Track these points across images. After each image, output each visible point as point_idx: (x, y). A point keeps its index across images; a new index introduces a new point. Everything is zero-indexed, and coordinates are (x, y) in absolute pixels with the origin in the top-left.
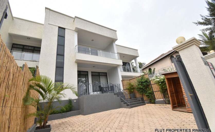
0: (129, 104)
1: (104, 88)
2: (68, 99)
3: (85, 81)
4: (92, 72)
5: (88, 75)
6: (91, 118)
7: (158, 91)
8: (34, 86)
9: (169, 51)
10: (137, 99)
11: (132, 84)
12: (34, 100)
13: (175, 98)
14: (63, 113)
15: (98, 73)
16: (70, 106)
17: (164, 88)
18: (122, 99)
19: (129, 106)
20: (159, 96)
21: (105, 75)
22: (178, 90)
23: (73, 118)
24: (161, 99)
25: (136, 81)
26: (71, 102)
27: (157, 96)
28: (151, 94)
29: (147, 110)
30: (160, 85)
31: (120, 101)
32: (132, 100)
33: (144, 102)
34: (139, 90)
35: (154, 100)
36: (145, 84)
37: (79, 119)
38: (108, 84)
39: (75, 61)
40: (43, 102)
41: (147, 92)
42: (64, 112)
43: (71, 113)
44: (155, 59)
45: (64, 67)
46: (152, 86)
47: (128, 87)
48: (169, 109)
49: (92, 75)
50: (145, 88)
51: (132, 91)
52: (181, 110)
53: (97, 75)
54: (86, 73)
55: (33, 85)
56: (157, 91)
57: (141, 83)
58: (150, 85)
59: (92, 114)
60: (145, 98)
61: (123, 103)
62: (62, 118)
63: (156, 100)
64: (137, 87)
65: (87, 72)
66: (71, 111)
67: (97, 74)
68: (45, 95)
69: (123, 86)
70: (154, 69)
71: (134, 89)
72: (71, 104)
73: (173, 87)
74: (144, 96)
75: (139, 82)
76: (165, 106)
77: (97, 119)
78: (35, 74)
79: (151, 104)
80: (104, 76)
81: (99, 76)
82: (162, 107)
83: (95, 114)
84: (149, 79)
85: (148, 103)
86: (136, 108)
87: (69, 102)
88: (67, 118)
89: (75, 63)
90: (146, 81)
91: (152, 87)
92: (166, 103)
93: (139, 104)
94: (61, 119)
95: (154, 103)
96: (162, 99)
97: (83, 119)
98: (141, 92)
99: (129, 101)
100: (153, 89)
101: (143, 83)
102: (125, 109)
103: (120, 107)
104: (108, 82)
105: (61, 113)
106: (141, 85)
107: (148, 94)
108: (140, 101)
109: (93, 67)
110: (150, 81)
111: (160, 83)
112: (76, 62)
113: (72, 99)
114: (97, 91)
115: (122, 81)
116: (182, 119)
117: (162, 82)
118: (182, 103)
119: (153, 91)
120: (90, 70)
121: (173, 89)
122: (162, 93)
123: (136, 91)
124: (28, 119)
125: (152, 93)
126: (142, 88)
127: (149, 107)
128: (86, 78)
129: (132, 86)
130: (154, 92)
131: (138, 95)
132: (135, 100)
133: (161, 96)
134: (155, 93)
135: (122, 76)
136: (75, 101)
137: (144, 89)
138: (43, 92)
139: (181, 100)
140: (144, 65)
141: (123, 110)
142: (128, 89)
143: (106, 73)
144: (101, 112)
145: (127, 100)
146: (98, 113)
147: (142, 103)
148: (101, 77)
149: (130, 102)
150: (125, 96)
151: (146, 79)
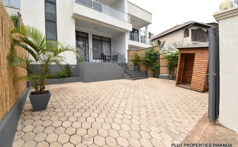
0: (133, 76)
1: (107, 56)
2: (65, 64)
3: (82, 45)
4: (93, 35)
5: (88, 38)
6: (92, 86)
7: (165, 66)
8: (20, 41)
9: (186, 23)
10: (141, 72)
11: (139, 55)
12: (23, 60)
13: (182, 75)
14: (60, 79)
15: (101, 38)
16: (68, 72)
17: (173, 63)
18: (126, 70)
19: (132, 78)
20: (164, 71)
21: (109, 41)
22: (187, 68)
23: (73, 84)
24: (165, 74)
25: (144, 53)
26: (69, 67)
27: (163, 71)
28: (156, 68)
29: (151, 83)
30: (169, 61)
31: (124, 72)
32: (135, 72)
33: (147, 76)
34: (145, 63)
35: (158, 74)
36: (153, 57)
37: (80, 86)
38: (111, 52)
39: (71, 15)
40: (36, 65)
41: (154, 66)
42: (61, 77)
43: (69, 79)
44: (168, 31)
45: (56, 21)
46: (159, 60)
47: (133, 58)
48: (173, 85)
49: (93, 39)
50: (152, 62)
51: (138, 63)
52: (184, 86)
53: (99, 40)
54: (86, 36)
55: (18, 40)
56: (163, 66)
57: (149, 55)
58: (158, 59)
59: (94, 82)
60: (149, 72)
61: (126, 74)
62: (60, 83)
63: (160, 75)
64: (143, 60)
65: (87, 34)
66: (69, 77)
67: (98, 38)
68: (38, 55)
69: (128, 57)
70: (164, 42)
71: (139, 61)
72: (69, 70)
73: (183, 64)
74: (148, 70)
75: (147, 55)
76: (169, 82)
77: (99, 88)
78: (17, 25)
79: (154, 77)
80: (108, 43)
81: (101, 42)
82: (165, 82)
83: (97, 82)
84: (159, 52)
85: (151, 77)
86: (139, 80)
87: (67, 67)
88: (65, 84)
89: (71, 18)
90: (155, 54)
91: (159, 62)
92: (169, 79)
93: (143, 77)
94: (58, 84)
95: (158, 77)
96: (167, 75)
97: (85, 86)
98: (147, 65)
99: (133, 73)
100: (159, 64)
101: (152, 56)
102: (128, 80)
103: (123, 78)
104: (111, 50)
105: (57, 78)
106: (149, 58)
107: (154, 68)
108: (143, 74)
109: (95, 28)
110: (159, 55)
111: (171, 58)
112: (73, 17)
113: (70, 64)
114: (96, 59)
115: (128, 51)
116: (185, 95)
117: (173, 58)
118: (186, 80)
119: (159, 65)
120: (91, 32)
121: (183, 65)
122: (169, 69)
123: (141, 64)
124: (18, 82)
125: (158, 68)
126: (149, 61)
127: (152, 81)
128: (85, 42)
129: (139, 57)
130: (161, 66)
131: (143, 68)
132: (138, 72)
133: (166, 71)
134: (161, 68)
135: (128, 45)
136: (73, 67)
137: (150, 63)
138: (34, 50)
139: (186, 78)
140: (152, 36)
141: (127, 81)
142: (134, 61)
143: (110, 39)
144: (103, 81)
145: (131, 72)
146: (100, 82)
147: (146, 76)
148: (103, 43)
149: (135, 74)
150: (128, 67)
151: (155, 52)
